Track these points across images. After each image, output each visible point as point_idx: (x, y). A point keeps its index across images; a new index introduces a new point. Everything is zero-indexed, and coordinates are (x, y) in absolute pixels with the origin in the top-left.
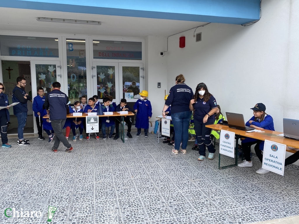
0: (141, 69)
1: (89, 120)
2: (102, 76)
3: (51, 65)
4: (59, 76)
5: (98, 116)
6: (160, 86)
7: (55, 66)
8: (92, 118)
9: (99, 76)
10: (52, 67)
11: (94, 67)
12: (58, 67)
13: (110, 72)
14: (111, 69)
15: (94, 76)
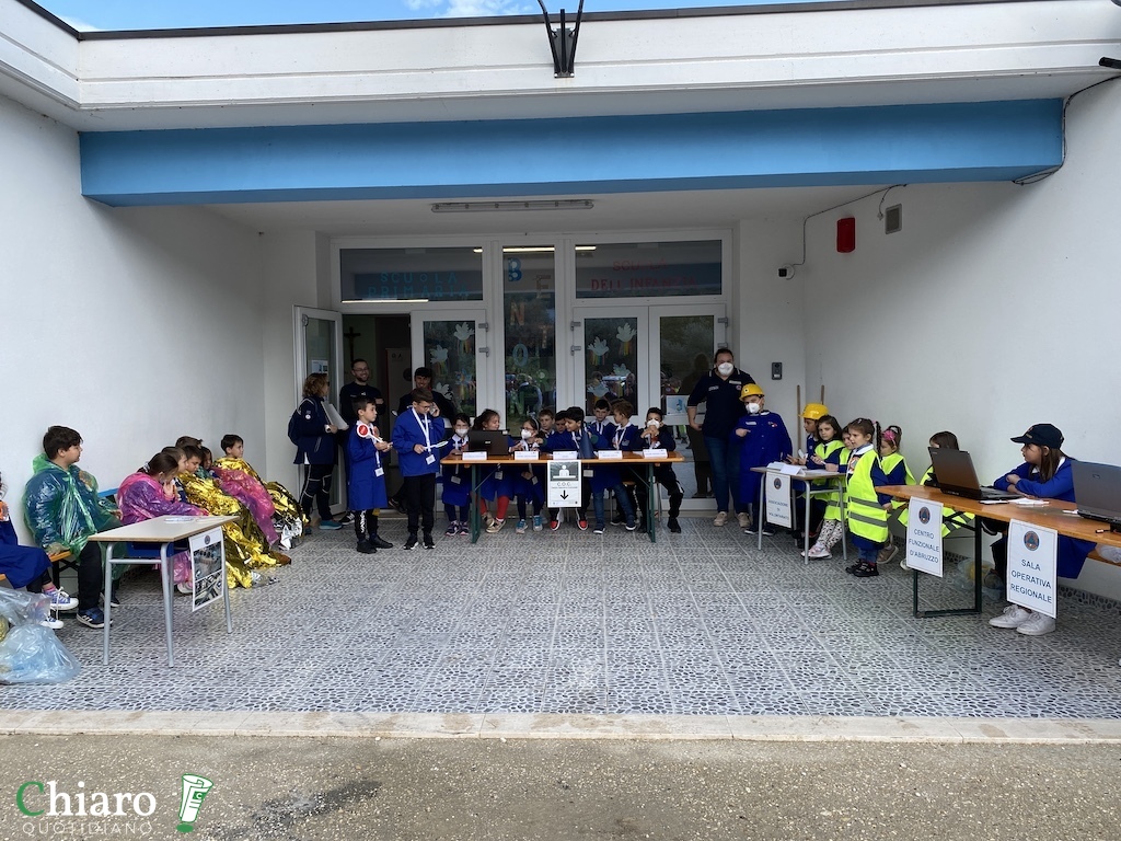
0: (720, 321)
1: (556, 470)
2: (600, 349)
3: (461, 323)
4: (481, 350)
5: (580, 462)
6: (780, 372)
7: (471, 324)
8: (564, 467)
9: (591, 347)
10: (465, 326)
11: (578, 324)
12: (481, 326)
13: (624, 334)
14: (627, 327)
15: (578, 349)
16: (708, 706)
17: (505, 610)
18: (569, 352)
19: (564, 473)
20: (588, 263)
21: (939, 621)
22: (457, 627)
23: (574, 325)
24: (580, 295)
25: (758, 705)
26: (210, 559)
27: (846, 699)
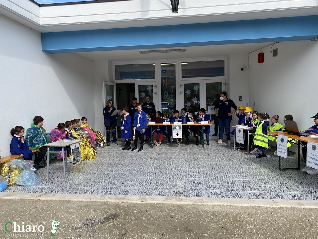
0: (224, 84)
1: (175, 128)
2: (189, 92)
7: (152, 86)
8: (177, 126)
9: (186, 92)
10: (150, 86)
11: (182, 85)
12: (155, 86)
13: (196, 88)
14: (197, 86)
15: (182, 92)
16: (215, 195)
17: (159, 167)
18: (180, 93)
19: (177, 128)
20: (185, 68)
21: (286, 172)
22: (145, 171)
23: (181, 86)
24: (183, 77)
25: (230, 195)
26: (76, 152)
27: (257, 194)
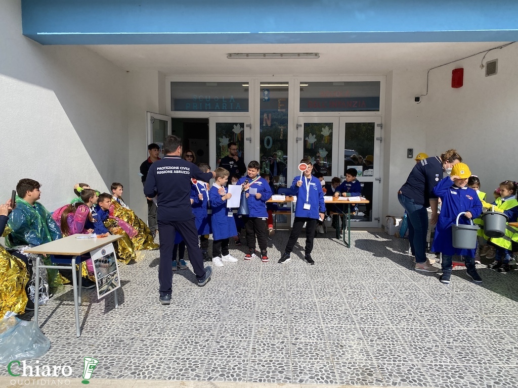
0: (378, 125)
2: (312, 140)
3: (236, 124)
4: (247, 139)
6: (412, 154)
7: (242, 125)
9: (307, 139)
10: (239, 125)
11: (301, 126)
12: (247, 126)
13: (325, 132)
14: (327, 128)
15: (300, 139)
18: (295, 141)
23: (298, 126)
24: (301, 110)
26: (107, 264)
